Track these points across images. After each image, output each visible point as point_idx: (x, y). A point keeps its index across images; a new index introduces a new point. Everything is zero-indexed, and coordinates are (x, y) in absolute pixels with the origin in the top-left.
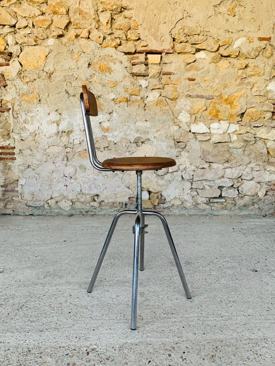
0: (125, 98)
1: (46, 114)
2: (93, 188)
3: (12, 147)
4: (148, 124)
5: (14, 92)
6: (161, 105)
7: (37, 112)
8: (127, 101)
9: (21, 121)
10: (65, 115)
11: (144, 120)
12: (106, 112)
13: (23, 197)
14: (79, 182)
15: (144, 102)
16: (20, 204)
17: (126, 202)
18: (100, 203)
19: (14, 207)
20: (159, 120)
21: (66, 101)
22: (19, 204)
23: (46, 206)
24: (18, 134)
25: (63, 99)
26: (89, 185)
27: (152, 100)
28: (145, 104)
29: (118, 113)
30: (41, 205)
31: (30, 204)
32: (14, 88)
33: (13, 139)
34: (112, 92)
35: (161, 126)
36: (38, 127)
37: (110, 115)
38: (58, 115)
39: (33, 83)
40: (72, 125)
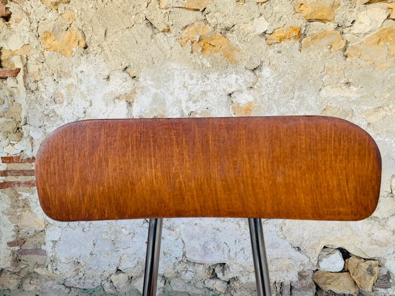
0: (295, 30)
1: (102, 80)
2: (213, 250)
3: (29, 159)
4: (353, 93)
5: (25, 28)
6: (388, 43)
7: (80, 75)
8: (300, 35)
9: (45, 97)
10: (145, 80)
11: (342, 81)
12: (246, 68)
13: (56, 269)
14: (180, 234)
15: (344, 36)
16: (51, 282)
17: (291, 282)
18: (229, 283)
19: (38, 288)
20: (383, 81)
21: (147, 44)
22: (48, 283)
23: (107, 285)
24: (40, 127)
25: (139, 41)
26: (202, 243)
27: (366, 31)
28: (347, 43)
29: (275, 68)
30: (96, 285)
31: (72, 282)
32: (25, 20)
33: (28, 140)
34: (261, 15)
35: (388, 95)
36: (82, 111)
37: (255, 74)
38: (129, 78)
39: (69, 6)
40: (163, 103)
